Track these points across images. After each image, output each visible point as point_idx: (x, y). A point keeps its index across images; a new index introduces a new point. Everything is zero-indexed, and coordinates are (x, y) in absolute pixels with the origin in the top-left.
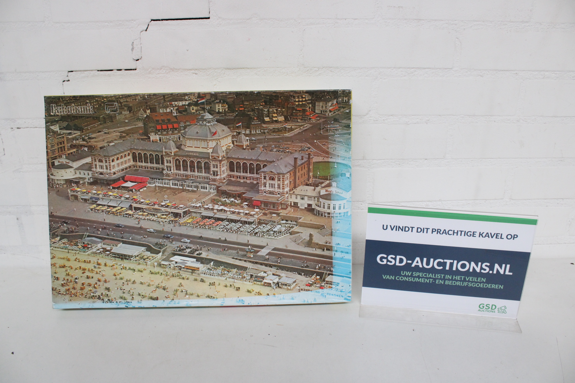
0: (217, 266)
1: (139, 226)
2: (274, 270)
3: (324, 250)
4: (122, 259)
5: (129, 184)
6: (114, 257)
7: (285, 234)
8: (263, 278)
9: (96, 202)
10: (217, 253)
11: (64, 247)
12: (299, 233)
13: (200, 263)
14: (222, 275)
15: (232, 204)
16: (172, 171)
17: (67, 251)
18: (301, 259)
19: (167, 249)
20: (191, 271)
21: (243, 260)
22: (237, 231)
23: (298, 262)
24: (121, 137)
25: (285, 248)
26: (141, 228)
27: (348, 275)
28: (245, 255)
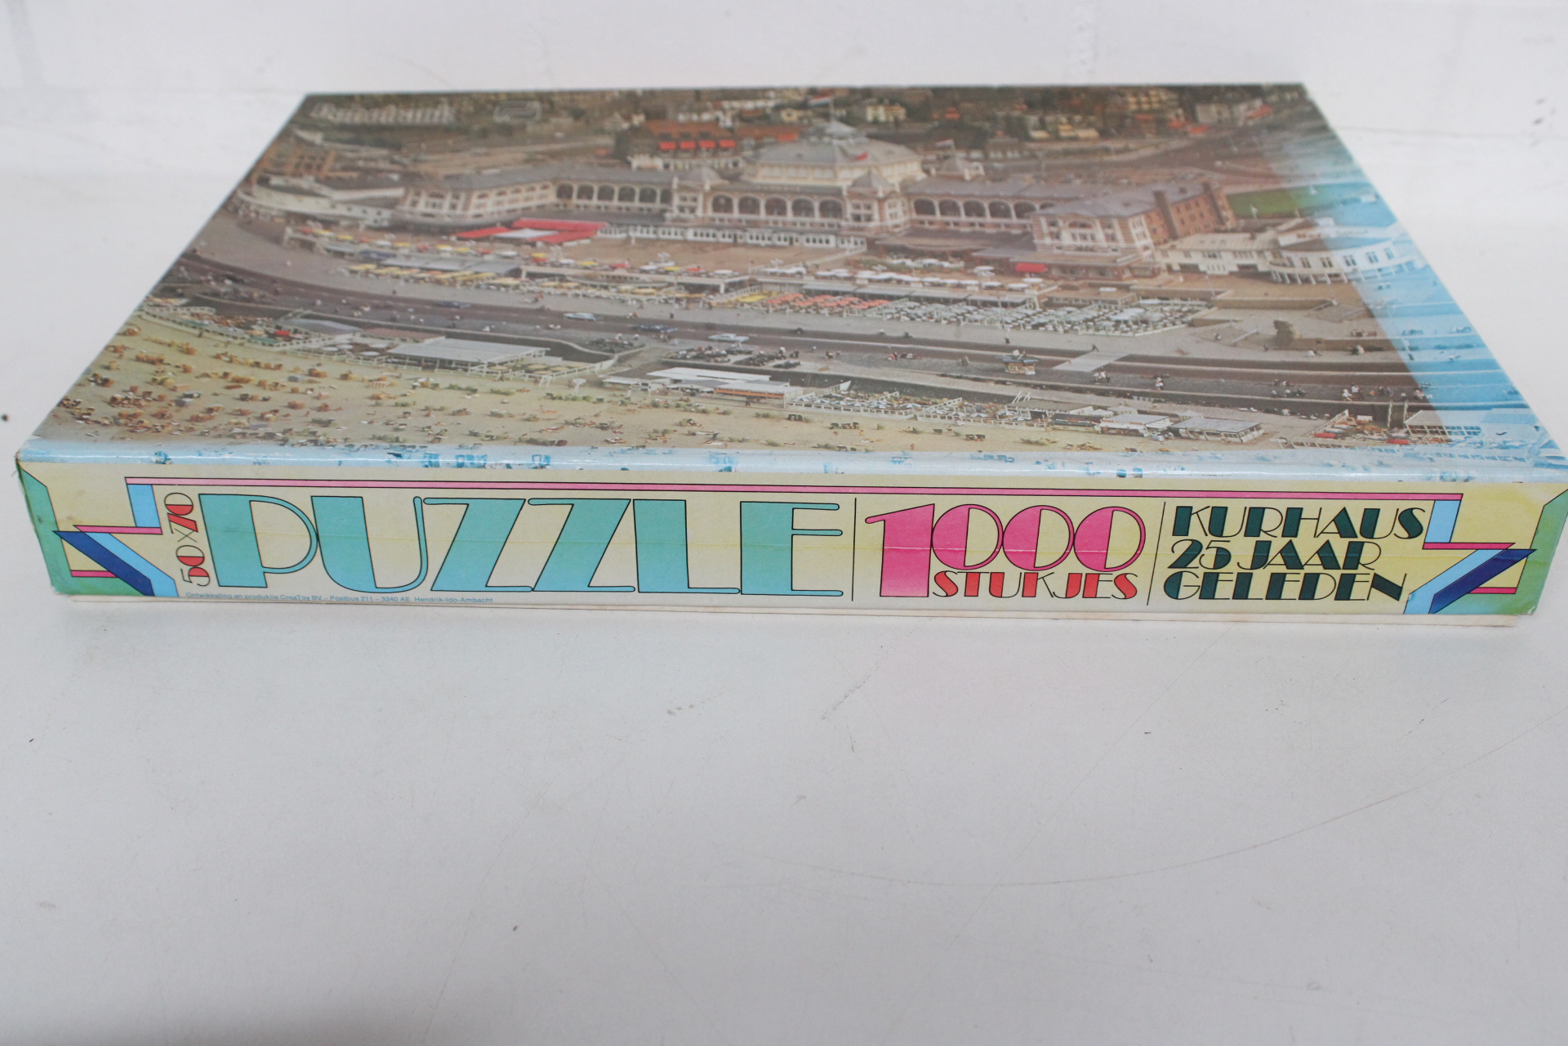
0: (866, 392)
1: (537, 306)
2: (1138, 403)
3: (1355, 352)
4: (426, 368)
5: (528, 234)
6: (394, 363)
7: (1165, 326)
8: (1098, 419)
9: (380, 260)
10: (870, 363)
11: (193, 322)
12: (1228, 321)
13: (788, 384)
14: (891, 409)
15: (928, 270)
16: (699, 213)
17: (197, 332)
18: (1262, 377)
19: (641, 355)
20: (744, 399)
21: (991, 380)
22: (956, 321)
23: (1251, 384)
24: (527, 161)
25: (1177, 355)
26: (542, 311)
27: (1507, 400)
28: (1001, 371)
